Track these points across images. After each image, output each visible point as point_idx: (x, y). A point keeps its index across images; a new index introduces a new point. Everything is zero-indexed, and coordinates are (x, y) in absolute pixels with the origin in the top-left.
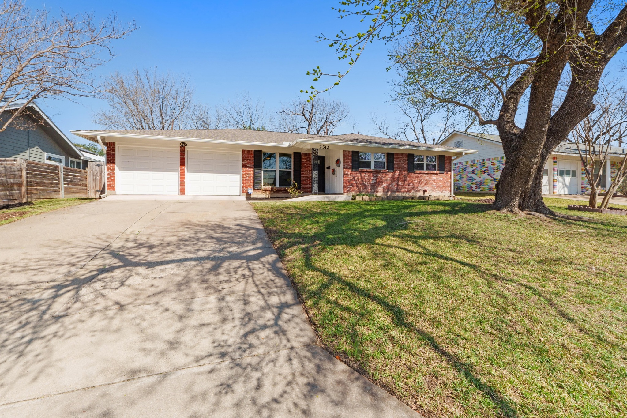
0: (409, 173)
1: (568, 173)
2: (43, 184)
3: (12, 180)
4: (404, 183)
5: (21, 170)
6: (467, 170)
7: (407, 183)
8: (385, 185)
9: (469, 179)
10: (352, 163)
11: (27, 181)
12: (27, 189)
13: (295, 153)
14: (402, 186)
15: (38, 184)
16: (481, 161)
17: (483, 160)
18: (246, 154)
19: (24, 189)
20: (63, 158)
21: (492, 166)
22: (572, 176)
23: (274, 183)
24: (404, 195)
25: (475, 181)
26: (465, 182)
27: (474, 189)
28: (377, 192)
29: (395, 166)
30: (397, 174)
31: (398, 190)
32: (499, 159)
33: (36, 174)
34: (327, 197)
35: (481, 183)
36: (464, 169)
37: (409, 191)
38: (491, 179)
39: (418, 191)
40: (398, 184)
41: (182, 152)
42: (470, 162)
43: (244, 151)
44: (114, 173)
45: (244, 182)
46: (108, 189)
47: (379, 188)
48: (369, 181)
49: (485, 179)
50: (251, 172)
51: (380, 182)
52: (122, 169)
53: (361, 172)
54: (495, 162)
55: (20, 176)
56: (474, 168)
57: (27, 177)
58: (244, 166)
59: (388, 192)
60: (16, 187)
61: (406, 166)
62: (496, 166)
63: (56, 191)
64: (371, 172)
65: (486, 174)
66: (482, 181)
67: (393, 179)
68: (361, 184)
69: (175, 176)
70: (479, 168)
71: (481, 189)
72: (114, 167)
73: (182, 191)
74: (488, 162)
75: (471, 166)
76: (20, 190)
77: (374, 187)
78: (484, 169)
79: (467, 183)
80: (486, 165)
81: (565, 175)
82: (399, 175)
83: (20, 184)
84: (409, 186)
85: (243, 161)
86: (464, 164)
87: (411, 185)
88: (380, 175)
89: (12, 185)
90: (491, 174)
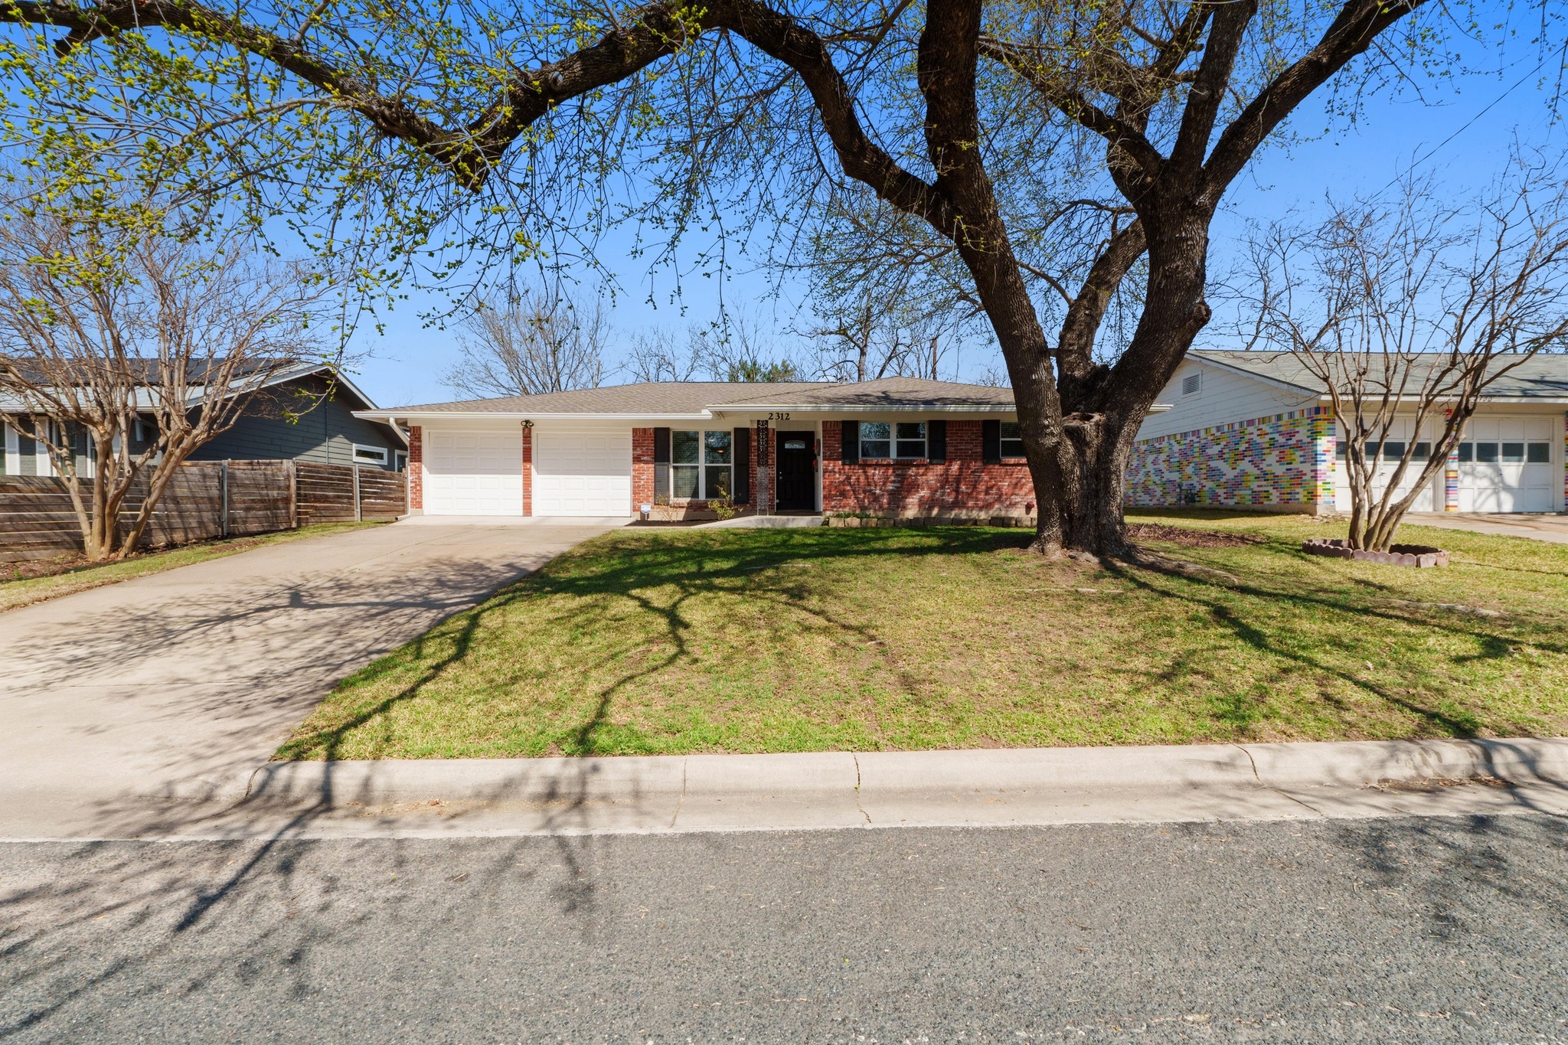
0: (985, 464)
1: (1512, 450)
2: (326, 499)
3: (275, 493)
4: (975, 487)
5: (288, 477)
6: (1209, 451)
7: (982, 487)
8: (924, 493)
9: (1213, 474)
10: (843, 447)
11: (298, 495)
12: (299, 507)
13: (736, 430)
14: (969, 494)
15: (317, 499)
16: (1237, 427)
17: (1241, 423)
18: (640, 435)
19: (293, 507)
20: (384, 451)
21: (1258, 440)
22: (1530, 460)
23: (695, 493)
24: (974, 514)
25: (1223, 480)
26: (1204, 482)
27: (1221, 499)
28: (904, 508)
29: (950, 449)
30: (955, 467)
31: (957, 504)
32: (1273, 420)
33: (312, 483)
34: (769, 520)
35: (1237, 484)
36: (1203, 448)
37: (988, 506)
38: (1257, 472)
39: (1013, 505)
40: (957, 491)
41: (527, 438)
42: (1214, 431)
43: (635, 431)
44: (420, 478)
45: (636, 490)
46: (413, 506)
47: (909, 500)
48: (885, 484)
49: (1244, 473)
50: (648, 470)
51: (914, 487)
52: (434, 470)
53: (865, 466)
54: (1266, 428)
55: (288, 487)
56: (1223, 443)
57: (298, 489)
58: (637, 459)
59: (931, 508)
60: (281, 505)
61: (979, 450)
62: (1267, 438)
63: (347, 509)
64: (888, 465)
65: (1248, 459)
66: (1239, 479)
67: (944, 480)
68: (865, 492)
69: (518, 480)
70: (1232, 446)
71: (1236, 500)
72: (420, 468)
73: (527, 509)
74: (1251, 429)
75: (1217, 441)
76: (288, 509)
77: (897, 498)
78: (1243, 447)
79: (1209, 484)
80: (1247, 437)
81: (1500, 457)
82: (960, 469)
83: (287, 500)
84: (987, 493)
85: (634, 450)
86: (1203, 434)
87: (994, 491)
88: (912, 471)
89: (276, 500)
90: (1257, 459)
